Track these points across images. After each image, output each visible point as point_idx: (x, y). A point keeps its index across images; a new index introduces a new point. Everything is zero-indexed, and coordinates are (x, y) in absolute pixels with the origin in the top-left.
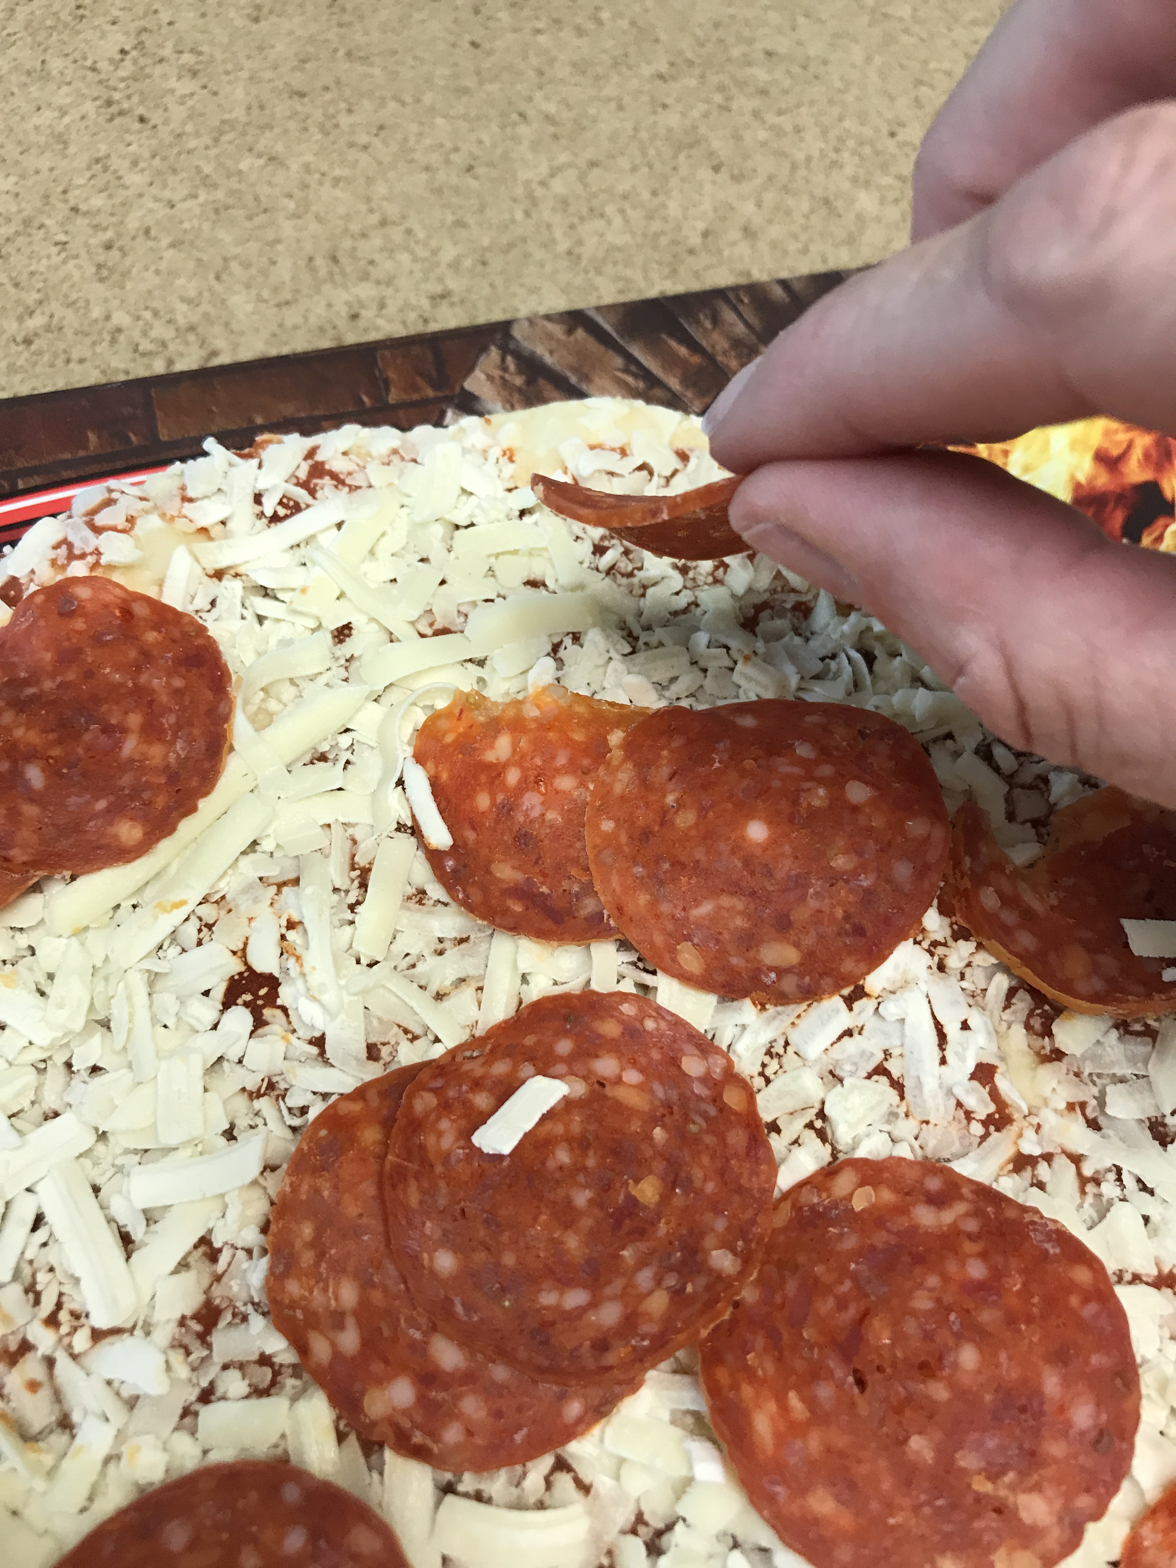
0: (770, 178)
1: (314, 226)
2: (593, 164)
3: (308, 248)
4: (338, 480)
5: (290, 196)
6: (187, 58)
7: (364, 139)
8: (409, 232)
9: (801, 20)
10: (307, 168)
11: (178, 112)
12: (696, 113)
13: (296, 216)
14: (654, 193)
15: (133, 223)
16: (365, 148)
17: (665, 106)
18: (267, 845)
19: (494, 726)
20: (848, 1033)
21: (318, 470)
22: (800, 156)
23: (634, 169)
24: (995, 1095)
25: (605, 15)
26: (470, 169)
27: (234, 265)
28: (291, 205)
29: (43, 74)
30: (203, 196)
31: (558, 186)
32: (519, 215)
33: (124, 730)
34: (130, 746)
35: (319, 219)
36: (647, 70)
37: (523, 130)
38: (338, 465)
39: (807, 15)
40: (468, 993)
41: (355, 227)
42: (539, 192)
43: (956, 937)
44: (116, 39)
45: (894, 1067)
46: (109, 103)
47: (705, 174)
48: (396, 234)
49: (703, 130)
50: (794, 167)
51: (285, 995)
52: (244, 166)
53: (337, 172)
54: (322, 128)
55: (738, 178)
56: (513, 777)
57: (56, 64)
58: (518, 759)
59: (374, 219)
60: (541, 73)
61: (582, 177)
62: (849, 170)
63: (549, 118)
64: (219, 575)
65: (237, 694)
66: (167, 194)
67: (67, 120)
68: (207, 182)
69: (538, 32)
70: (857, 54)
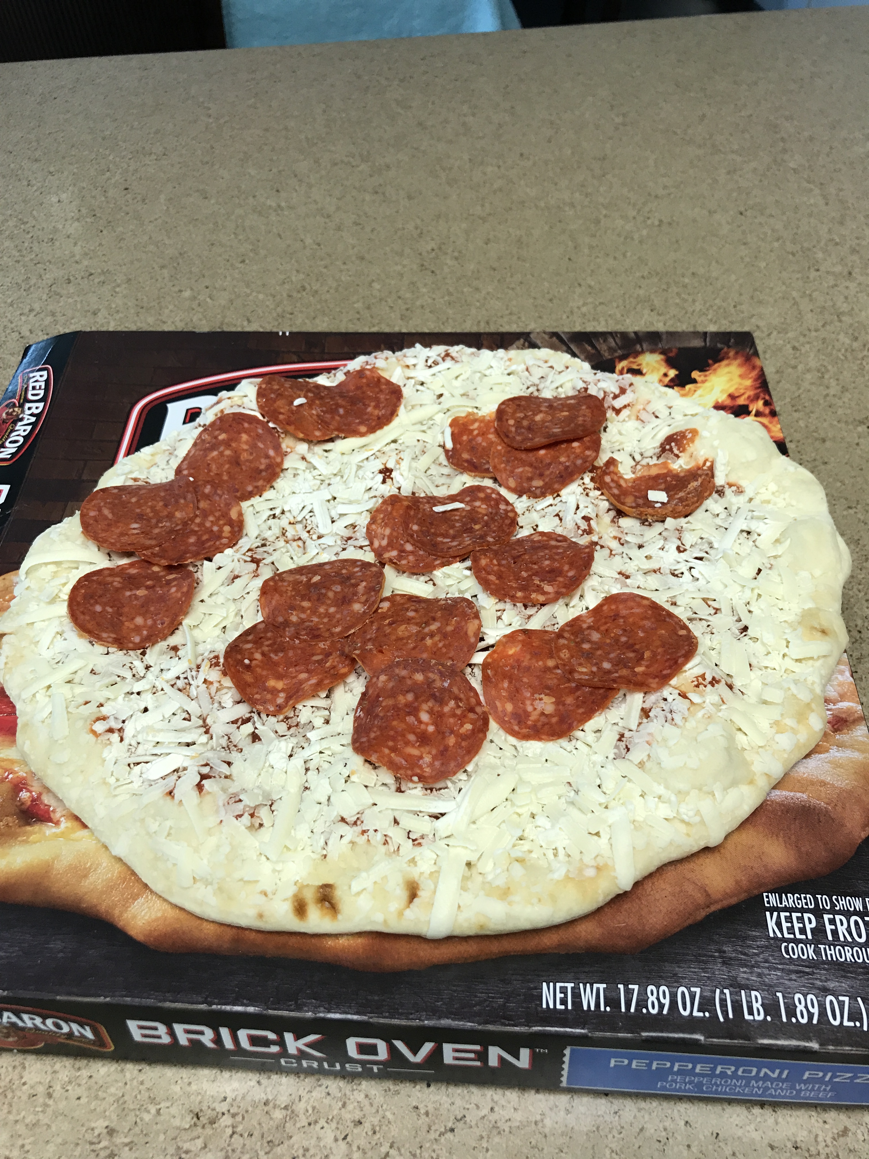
0: (674, 316)
1: (484, 312)
2: (601, 303)
3: (480, 318)
4: (453, 358)
5: (478, 301)
6: (456, 254)
7: (513, 286)
8: (519, 318)
9: (714, 263)
10: (488, 293)
11: (446, 270)
12: (653, 291)
13: (477, 308)
14: (622, 316)
15: (418, 303)
16: (513, 289)
17: (640, 287)
18: (400, 441)
19: (475, 420)
20: (551, 505)
21: (447, 355)
22: (690, 310)
23: (618, 307)
24: (589, 525)
25: (629, 254)
26: (551, 300)
27: (450, 320)
28: (478, 304)
29: (401, 254)
30: (446, 298)
31: (584, 309)
32: (564, 317)
33: (369, 406)
34: (369, 409)
35: (487, 310)
36: (638, 274)
37: (578, 290)
38: (454, 354)
39: (717, 262)
40: (445, 487)
41: (499, 314)
42: (576, 310)
43: (595, 489)
44: (432, 245)
45: (561, 514)
46: (422, 265)
47: (646, 312)
48: (514, 318)
49: (652, 297)
50: (686, 313)
51: (393, 475)
52: (465, 290)
53: (499, 296)
54: (499, 281)
55: (659, 314)
56: (476, 432)
57: (407, 251)
58: (479, 428)
59: (507, 312)
60: (592, 271)
61: (595, 308)
62: (710, 317)
63: (590, 287)
64: (408, 378)
65: (403, 401)
66: (434, 296)
67: (406, 269)
68: (450, 294)
69: (597, 257)
70: (733, 277)
